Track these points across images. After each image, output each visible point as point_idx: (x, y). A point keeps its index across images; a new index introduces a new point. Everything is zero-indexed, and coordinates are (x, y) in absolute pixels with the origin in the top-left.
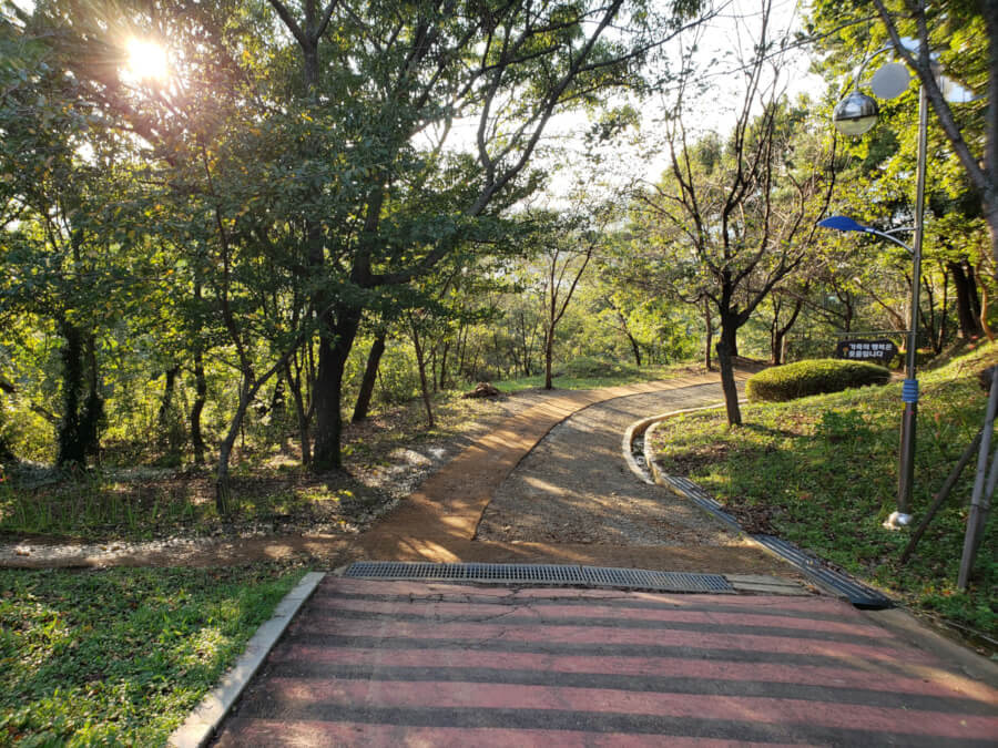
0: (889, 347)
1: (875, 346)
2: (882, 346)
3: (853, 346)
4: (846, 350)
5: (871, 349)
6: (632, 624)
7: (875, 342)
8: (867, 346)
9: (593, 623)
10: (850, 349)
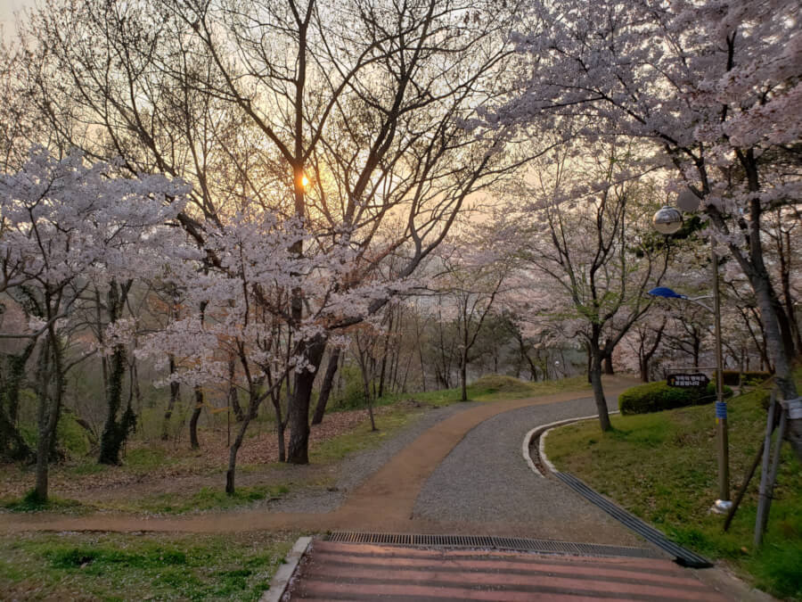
0: (703, 378)
1: (693, 378)
2: (698, 378)
3: (678, 378)
4: (673, 380)
5: (691, 380)
6: (523, 573)
7: (693, 375)
8: (687, 378)
9: (495, 571)
10: (676, 380)
